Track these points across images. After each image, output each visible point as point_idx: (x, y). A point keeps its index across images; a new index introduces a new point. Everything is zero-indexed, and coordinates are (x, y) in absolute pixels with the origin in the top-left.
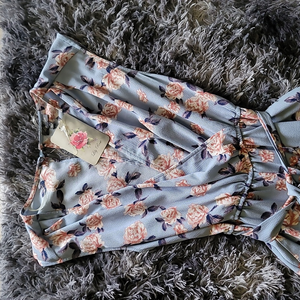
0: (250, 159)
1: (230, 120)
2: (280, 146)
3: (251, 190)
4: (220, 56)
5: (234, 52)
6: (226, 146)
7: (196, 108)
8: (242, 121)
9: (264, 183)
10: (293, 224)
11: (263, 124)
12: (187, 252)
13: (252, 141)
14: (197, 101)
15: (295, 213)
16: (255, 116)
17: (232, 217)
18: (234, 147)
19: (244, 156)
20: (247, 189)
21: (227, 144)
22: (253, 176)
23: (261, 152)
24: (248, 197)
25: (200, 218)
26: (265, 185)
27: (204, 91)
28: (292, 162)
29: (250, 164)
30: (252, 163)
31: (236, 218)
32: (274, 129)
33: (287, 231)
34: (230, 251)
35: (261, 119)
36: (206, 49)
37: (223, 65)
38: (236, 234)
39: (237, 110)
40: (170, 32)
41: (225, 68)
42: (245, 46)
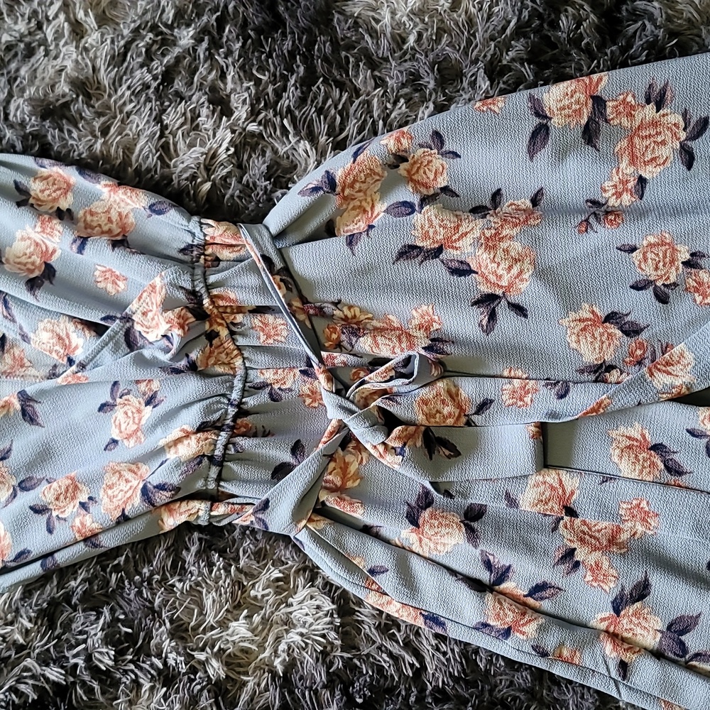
0: (233, 340)
1: (182, 251)
2: (297, 304)
3: (242, 412)
4: (148, 100)
5: (178, 85)
6: (170, 314)
7: (106, 228)
8: (209, 251)
9: (271, 394)
10: (349, 484)
11: (255, 254)
12: (114, 576)
13: (232, 296)
14: (108, 212)
15: (349, 458)
16: (236, 235)
17: (199, 485)
18: (190, 315)
19: (217, 335)
20: (232, 411)
21: (172, 309)
22: (245, 379)
23: (257, 321)
24: (234, 431)
25: (128, 495)
26: (274, 397)
27: (120, 184)
28: (329, 339)
29: (236, 352)
30: (239, 348)
31: (212, 486)
32: (279, 264)
33: (331, 501)
34: (210, 565)
35: (249, 243)
36: (117, 83)
37: (159, 120)
38: (219, 521)
39: (193, 224)
40: (30, 52)
41: (164, 128)
42: (202, 70)
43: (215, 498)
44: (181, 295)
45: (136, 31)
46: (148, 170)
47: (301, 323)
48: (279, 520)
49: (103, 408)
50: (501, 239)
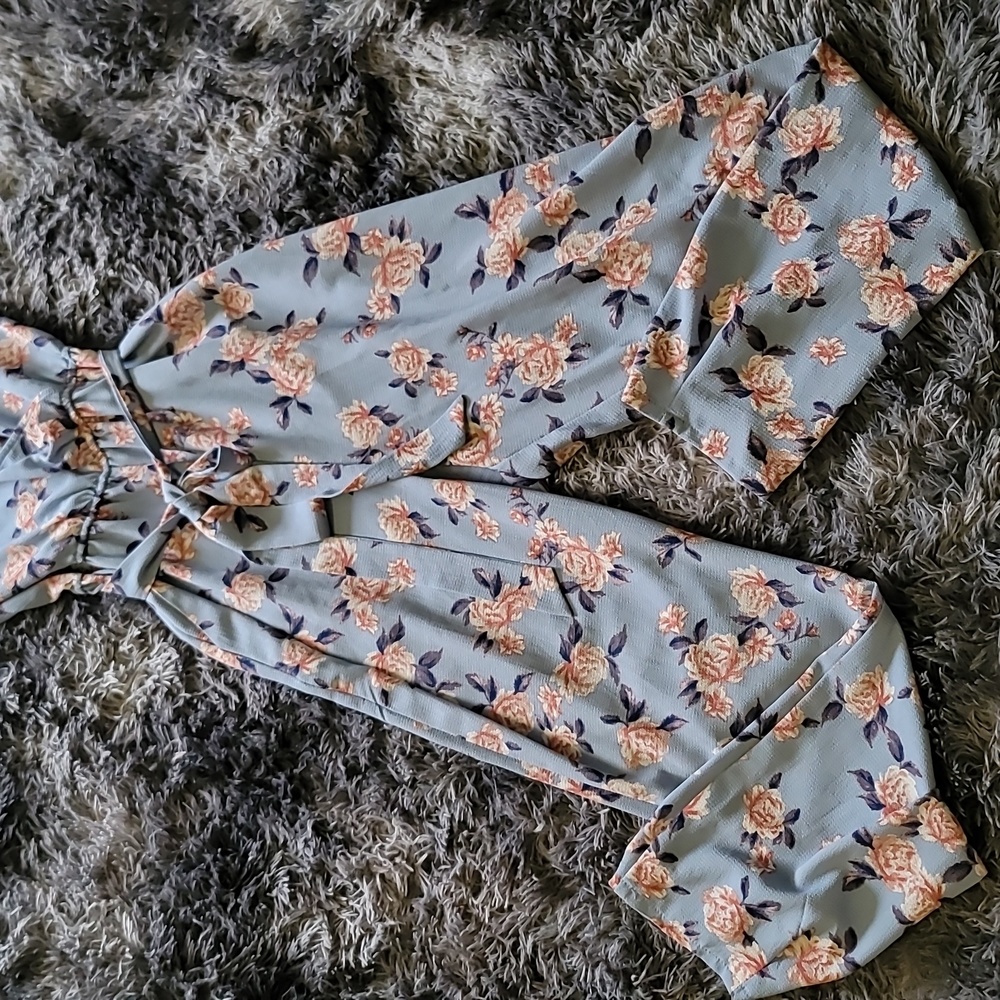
0: (97, 444)
1: (59, 375)
2: (139, 412)
3: (104, 501)
4: (38, 256)
5: (59, 242)
6: (44, 425)
7: (8, 360)
8: (80, 373)
9: (126, 488)
10: (188, 557)
11: (107, 374)
13: (92, 408)
14: (10, 347)
15: (185, 535)
16: (95, 360)
17: (70, 559)
18: (60, 425)
19: (84, 440)
20: (96, 500)
21: (46, 420)
22: (109, 474)
23: (112, 427)
24: (97, 516)
25: (20, 570)
26: (128, 489)
27: (15, 325)
28: (166, 439)
29: (100, 454)
30: (102, 450)
31: (80, 560)
32: (124, 381)
33: (168, 569)
34: (88, 627)
35: (99, 366)
36: (16, 244)
37: (46, 271)
38: (92, 590)
39: (64, 353)
41: (50, 277)
42: (76, 229)
43: (85, 570)
44: (52, 409)
45: (28, 203)
46: (41, 312)
47: (141, 428)
48: (130, 587)
49: (10, 503)
50: (287, 351)
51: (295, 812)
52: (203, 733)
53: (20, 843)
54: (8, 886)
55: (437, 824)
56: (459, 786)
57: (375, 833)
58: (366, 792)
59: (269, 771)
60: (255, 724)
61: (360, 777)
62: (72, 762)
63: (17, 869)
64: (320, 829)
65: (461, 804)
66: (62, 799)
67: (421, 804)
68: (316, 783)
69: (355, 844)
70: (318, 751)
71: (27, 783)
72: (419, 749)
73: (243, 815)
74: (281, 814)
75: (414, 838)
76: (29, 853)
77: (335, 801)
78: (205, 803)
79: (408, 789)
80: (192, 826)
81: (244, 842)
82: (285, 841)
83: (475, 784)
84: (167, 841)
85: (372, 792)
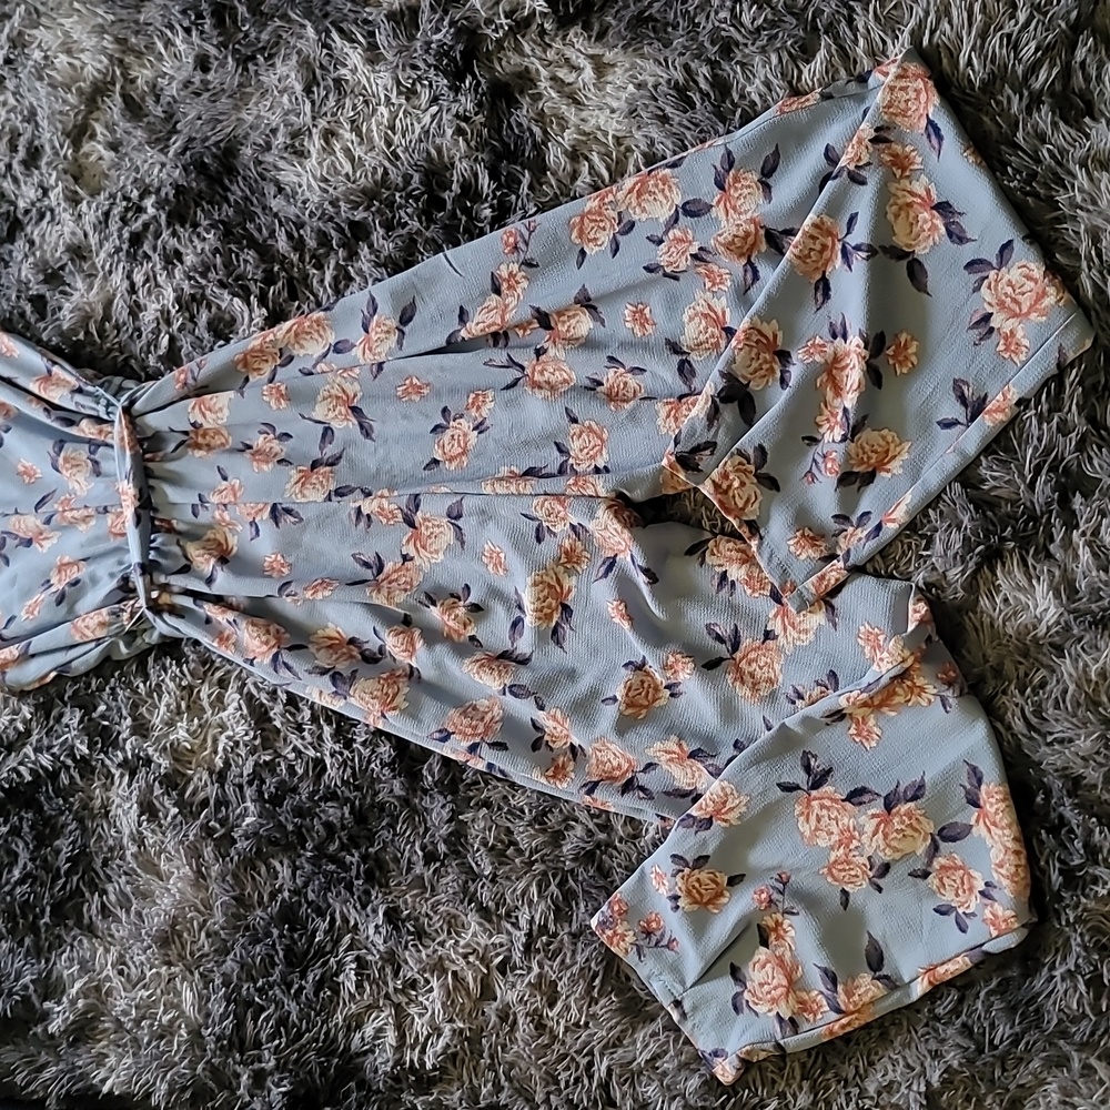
51: (367, 893)
52: (276, 800)
53: (83, 896)
54: (69, 940)
55: (516, 925)
56: (542, 887)
57: (450, 926)
58: (444, 881)
59: (343, 847)
60: (331, 796)
61: (438, 864)
62: (139, 816)
63: (79, 924)
64: (392, 916)
65: (542, 906)
66: (128, 853)
67: (500, 901)
68: (392, 866)
69: (428, 935)
70: (395, 830)
71: (94, 832)
72: (502, 842)
73: (313, 891)
74: (352, 894)
75: (491, 936)
76: (92, 907)
77: (410, 887)
78: (276, 873)
79: (487, 882)
80: (261, 896)
81: (313, 920)
82: (356, 924)
83: (559, 886)
84: (234, 910)
85: (450, 880)
